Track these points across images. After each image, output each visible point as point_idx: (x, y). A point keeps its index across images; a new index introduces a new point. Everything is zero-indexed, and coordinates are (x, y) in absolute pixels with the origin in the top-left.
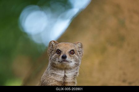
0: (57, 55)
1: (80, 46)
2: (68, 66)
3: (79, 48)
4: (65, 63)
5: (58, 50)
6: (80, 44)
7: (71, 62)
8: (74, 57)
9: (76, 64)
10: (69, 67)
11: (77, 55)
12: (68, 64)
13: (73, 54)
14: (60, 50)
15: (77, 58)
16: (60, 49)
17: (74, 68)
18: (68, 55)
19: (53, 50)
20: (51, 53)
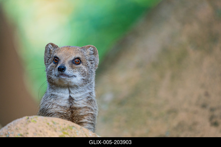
0: (54, 65)
1: (92, 52)
2: (70, 82)
3: (90, 54)
4: (62, 77)
5: (56, 57)
6: (92, 49)
7: (75, 76)
8: (79, 69)
9: (83, 79)
10: (73, 84)
11: (87, 66)
12: (68, 79)
13: (79, 64)
14: (58, 58)
15: (86, 70)
16: (58, 56)
17: (82, 86)
18: (67, 66)
19: (50, 58)
20: (48, 62)
